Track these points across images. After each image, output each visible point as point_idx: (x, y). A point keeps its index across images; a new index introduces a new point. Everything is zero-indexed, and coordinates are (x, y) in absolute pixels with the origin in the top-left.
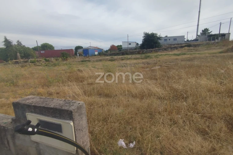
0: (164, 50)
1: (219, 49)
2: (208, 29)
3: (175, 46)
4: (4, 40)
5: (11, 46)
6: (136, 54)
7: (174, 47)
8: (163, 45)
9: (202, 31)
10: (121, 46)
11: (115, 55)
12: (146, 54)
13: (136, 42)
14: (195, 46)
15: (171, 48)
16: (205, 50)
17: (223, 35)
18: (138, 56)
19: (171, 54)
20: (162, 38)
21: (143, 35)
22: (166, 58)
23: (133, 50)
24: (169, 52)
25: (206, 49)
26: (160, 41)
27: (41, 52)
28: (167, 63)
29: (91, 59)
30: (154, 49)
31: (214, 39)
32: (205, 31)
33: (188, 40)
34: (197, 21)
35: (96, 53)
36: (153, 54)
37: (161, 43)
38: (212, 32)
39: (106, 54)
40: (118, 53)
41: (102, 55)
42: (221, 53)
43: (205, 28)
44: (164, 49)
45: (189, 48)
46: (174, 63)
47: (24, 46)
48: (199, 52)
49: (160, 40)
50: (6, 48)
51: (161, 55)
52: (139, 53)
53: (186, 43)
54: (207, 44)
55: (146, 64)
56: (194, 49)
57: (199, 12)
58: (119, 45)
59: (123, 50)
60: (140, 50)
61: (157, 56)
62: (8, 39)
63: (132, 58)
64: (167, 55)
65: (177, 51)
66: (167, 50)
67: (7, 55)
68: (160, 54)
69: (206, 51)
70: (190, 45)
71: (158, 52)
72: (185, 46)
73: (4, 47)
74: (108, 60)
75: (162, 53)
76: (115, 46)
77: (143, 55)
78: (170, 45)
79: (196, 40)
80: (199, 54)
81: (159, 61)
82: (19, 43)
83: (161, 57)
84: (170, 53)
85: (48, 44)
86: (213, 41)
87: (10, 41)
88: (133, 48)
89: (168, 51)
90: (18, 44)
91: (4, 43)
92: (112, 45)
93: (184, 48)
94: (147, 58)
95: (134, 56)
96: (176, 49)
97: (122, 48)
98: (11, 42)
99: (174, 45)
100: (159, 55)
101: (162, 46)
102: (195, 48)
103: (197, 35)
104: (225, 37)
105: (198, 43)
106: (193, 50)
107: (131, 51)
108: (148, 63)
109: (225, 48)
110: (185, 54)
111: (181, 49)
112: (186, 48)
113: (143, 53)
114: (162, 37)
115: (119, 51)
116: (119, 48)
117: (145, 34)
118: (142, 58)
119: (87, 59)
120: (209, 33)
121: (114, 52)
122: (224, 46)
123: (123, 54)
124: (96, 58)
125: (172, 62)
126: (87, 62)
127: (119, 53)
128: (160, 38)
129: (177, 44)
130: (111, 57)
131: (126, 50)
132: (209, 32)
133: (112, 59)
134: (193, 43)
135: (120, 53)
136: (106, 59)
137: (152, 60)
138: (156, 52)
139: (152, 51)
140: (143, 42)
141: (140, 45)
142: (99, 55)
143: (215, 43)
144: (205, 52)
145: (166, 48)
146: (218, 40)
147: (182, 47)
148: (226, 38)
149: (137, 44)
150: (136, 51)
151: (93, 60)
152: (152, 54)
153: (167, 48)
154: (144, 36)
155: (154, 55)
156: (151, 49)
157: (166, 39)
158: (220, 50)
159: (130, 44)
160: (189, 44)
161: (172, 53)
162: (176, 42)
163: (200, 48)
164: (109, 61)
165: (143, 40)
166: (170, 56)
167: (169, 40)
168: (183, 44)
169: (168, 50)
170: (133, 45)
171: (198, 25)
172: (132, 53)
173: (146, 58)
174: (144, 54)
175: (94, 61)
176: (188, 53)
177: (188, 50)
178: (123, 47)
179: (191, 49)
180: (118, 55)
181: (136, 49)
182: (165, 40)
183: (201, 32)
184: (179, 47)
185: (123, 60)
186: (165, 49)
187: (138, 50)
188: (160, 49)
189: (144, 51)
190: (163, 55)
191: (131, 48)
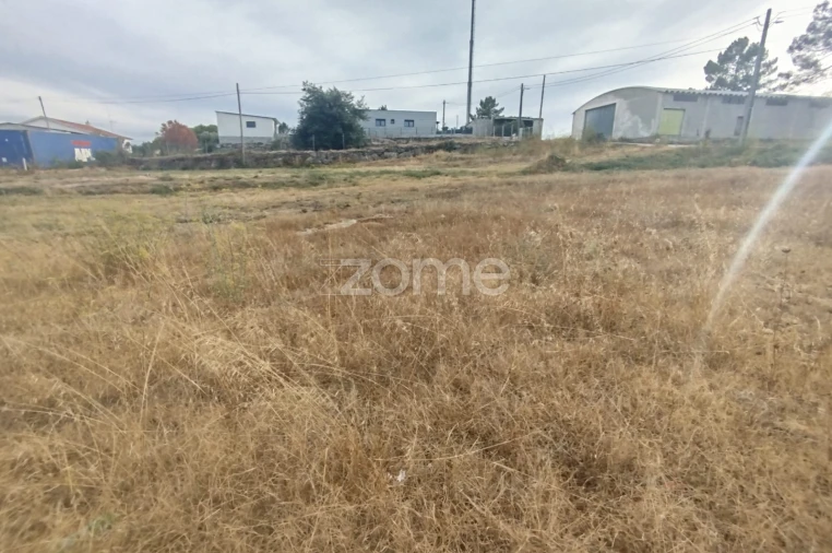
0: (376, 155)
1: (521, 161)
2: (494, 101)
3: (411, 144)
6: (278, 166)
7: (407, 150)
8: (375, 140)
9: (482, 103)
10: (213, 129)
12: (318, 169)
13: (275, 120)
14: (466, 148)
15: (399, 151)
16: (490, 163)
17: (529, 123)
18: (284, 174)
19: (399, 172)
20: (369, 115)
21: (302, 94)
22: (380, 184)
23: (265, 148)
24: (392, 164)
25: (491, 159)
26: (361, 123)
28: (383, 207)
29: (47, 180)
30: (344, 151)
31: (508, 134)
32: (488, 104)
33: (445, 129)
35: (83, 154)
36: (339, 170)
37: (366, 130)
38: (503, 109)
39: (141, 163)
40: (198, 160)
41: (119, 165)
42: (525, 173)
43: (488, 96)
44: (375, 152)
45: (448, 154)
46: (403, 207)
48: (474, 170)
49: (363, 118)
51: (367, 174)
52: (288, 163)
53: (441, 138)
54: (495, 145)
55: (310, 210)
56: (462, 159)
57: (472, 42)
58: (206, 124)
59: (222, 146)
61: (352, 176)
63: (256, 180)
64: (385, 176)
65: (415, 162)
66: (386, 158)
68: (363, 169)
69: (492, 168)
70: (451, 143)
71: (358, 164)
72: (439, 147)
74: (149, 188)
75: (369, 165)
76: (184, 127)
77: (304, 173)
78: (396, 139)
79: (467, 130)
80: (474, 174)
81: (358, 197)
83: (364, 181)
84: (397, 168)
86: (507, 138)
88: (265, 142)
89: (389, 160)
92: (170, 122)
93: (435, 153)
94: (316, 185)
95: (266, 174)
96: (414, 156)
97: (217, 141)
99: (408, 140)
100: (359, 173)
101: (369, 141)
102: (464, 156)
103: (469, 115)
104: (531, 130)
105: (473, 141)
106: (459, 162)
107: (257, 153)
108: (318, 207)
109: (532, 162)
110: (438, 174)
111: (427, 155)
112: (441, 153)
113: (304, 164)
114: (367, 110)
115: (204, 152)
116: (206, 137)
117: (309, 91)
118: (297, 185)
119: (21, 182)
120: (496, 112)
122: (531, 153)
123: (223, 164)
124: (75, 180)
125: (399, 201)
126: (14, 196)
127: (206, 158)
128: (360, 113)
129: (415, 139)
130: (160, 174)
131: (235, 146)
132: (497, 108)
133: (165, 183)
134: (460, 138)
135: (211, 159)
136: (134, 185)
137: (333, 191)
138: (352, 161)
139: (335, 158)
140: (303, 121)
141: (293, 130)
142: (100, 166)
143: (510, 142)
144: (489, 171)
145: (381, 148)
146: (517, 135)
147: (430, 150)
148: (534, 131)
149: (283, 127)
150: (276, 156)
151: (58, 186)
152: (335, 170)
154: (306, 100)
155: (344, 173)
156: (334, 151)
157: (383, 117)
158: (524, 166)
159: (251, 125)
160: (447, 143)
161: (402, 169)
162: (409, 132)
163: (476, 155)
164: (153, 192)
165: (303, 113)
166: (394, 180)
167: (393, 121)
168: (433, 139)
169: (390, 157)
170: (265, 131)
171: (470, 84)
172: (261, 162)
173: (314, 182)
174: (308, 166)
175: (62, 192)
176: (448, 169)
177: (446, 160)
178: (221, 134)
179: (455, 159)
180: (203, 169)
181: (276, 145)
182: (380, 121)
183: (479, 107)
184: (422, 147)
185: (216, 189)
186: (381, 155)
187: (284, 151)
188: (363, 153)
189: (309, 155)
190: (374, 173)
191: (257, 141)
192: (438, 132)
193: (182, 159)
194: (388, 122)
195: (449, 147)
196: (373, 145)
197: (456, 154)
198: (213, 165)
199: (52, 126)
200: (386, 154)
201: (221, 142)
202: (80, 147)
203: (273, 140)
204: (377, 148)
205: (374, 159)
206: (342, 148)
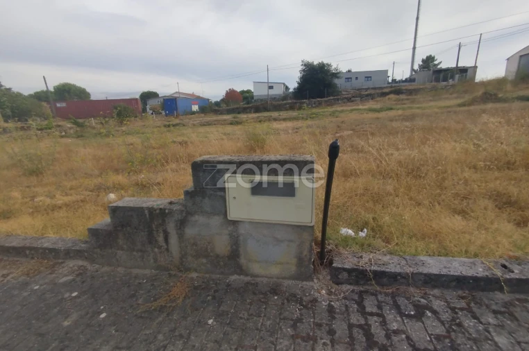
0: (346, 100)
1: (456, 98)
2: (434, 57)
3: (370, 92)
6: (287, 110)
7: (367, 95)
8: (344, 91)
9: (423, 60)
10: (249, 92)
11: (239, 113)
12: (310, 110)
13: (284, 84)
14: (410, 92)
15: (361, 97)
16: (431, 101)
17: (464, 70)
18: (293, 113)
19: (365, 109)
20: (341, 75)
21: (301, 68)
22: (354, 116)
23: (278, 100)
24: (358, 105)
25: (431, 98)
26: (336, 81)
27: (58, 105)
29: (186, 120)
30: (326, 99)
31: (445, 79)
32: (429, 61)
33: (394, 81)
34: (413, 40)
35: (195, 108)
36: (325, 110)
37: (339, 85)
38: (441, 63)
39: (218, 111)
40: (245, 108)
42: (463, 105)
43: (428, 55)
44: (345, 98)
45: (397, 97)
48: (418, 106)
49: (338, 78)
51: (342, 111)
52: (292, 108)
53: (391, 87)
54: (434, 89)
56: (408, 99)
57: (417, 18)
58: (245, 90)
59: (255, 101)
60: (294, 101)
61: (334, 112)
63: (280, 117)
64: (355, 112)
65: (373, 103)
66: (353, 101)
68: (339, 109)
69: (432, 104)
71: (335, 106)
72: (391, 93)
75: (342, 106)
76: (236, 91)
78: (358, 90)
79: (410, 80)
83: (342, 115)
84: (361, 107)
85: (74, 86)
86: (445, 83)
88: (278, 97)
92: (230, 89)
93: (387, 97)
96: (372, 99)
97: (252, 97)
99: (367, 89)
100: (337, 111)
101: (341, 92)
102: (409, 97)
103: (413, 70)
104: (466, 75)
105: (416, 87)
106: (406, 102)
107: (275, 103)
109: (467, 97)
110: (391, 109)
111: (381, 98)
112: (392, 96)
113: (301, 108)
114: (340, 73)
115: (246, 104)
116: (246, 96)
117: (305, 65)
119: (177, 121)
120: (435, 65)
121: (236, 106)
122: (466, 92)
123: (257, 110)
124: (198, 119)
127: (249, 107)
128: (336, 75)
129: (373, 88)
131: (262, 100)
132: (436, 62)
133: (236, 119)
134: (406, 86)
135: (251, 108)
136: (222, 121)
138: (330, 104)
139: (320, 104)
141: (295, 89)
142: (202, 113)
143: (448, 86)
144: (430, 106)
145: (350, 96)
146: (453, 80)
147: (384, 94)
148: (468, 77)
149: (287, 88)
150: (286, 104)
154: (304, 70)
156: (319, 99)
157: (350, 76)
158: (460, 101)
159: (271, 88)
160: (398, 89)
162: (370, 84)
163: (419, 96)
165: (301, 78)
166: (362, 114)
167: (357, 78)
168: (385, 88)
169: (355, 101)
170: (278, 91)
171: (414, 48)
172: (277, 108)
174: (303, 109)
175: (194, 125)
176: (399, 106)
177: (396, 101)
178: (254, 94)
179: (403, 100)
181: (285, 97)
182: (348, 79)
183: (421, 63)
184: (378, 94)
186: (349, 100)
187: (290, 101)
188: (338, 100)
189: (304, 103)
190: (347, 111)
191: (273, 97)
192: (389, 83)
193: (237, 108)
194: (354, 79)
195: (398, 92)
196: (343, 95)
197: (402, 96)
199: (181, 96)
200: (352, 99)
201: (255, 98)
202: (194, 104)
203: (283, 95)
204: (347, 96)
205: (344, 103)
206: (324, 97)
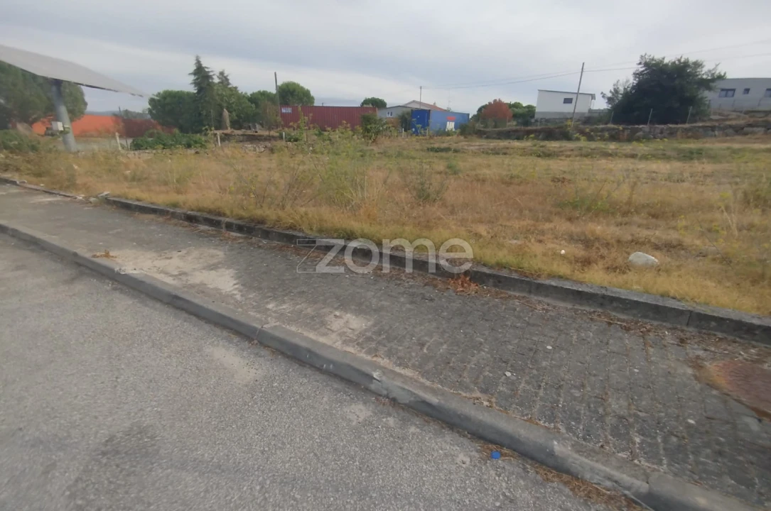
0: (731, 131)
4: (193, 68)
5: (211, 85)
6: (605, 140)
11: (518, 139)
21: (637, 68)
24: (756, 141)
27: (284, 111)
30: (687, 126)
35: (450, 126)
36: (676, 145)
39: (485, 133)
44: (730, 126)
47: (236, 88)
49: (710, 89)
50: (197, 93)
52: (614, 137)
60: (621, 126)
62: (203, 66)
66: (746, 134)
67: (200, 114)
71: (702, 140)
73: (192, 89)
75: (719, 141)
82: (224, 79)
87: (209, 72)
89: (751, 136)
90: (222, 83)
91: (192, 78)
98: (211, 74)
107: (585, 127)
113: (633, 139)
117: (646, 64)
123: (550, 136)
138: (694, 135)
139: (673, 134)
145: (742, 123)
150: (603, 130)
152: (670, 145)
153: (750, 125)
154: (641, 74)
155: (681, 149)
156: (671, 126)
169: (754, 133)
172: (586, 135)
174: (636, 141)
186: (739, 131)
187: (612, 126)
188: (713, 128)
189: (641, 129)
198: (540, 137)
200: (750, 129)
202: (450, 121)
204: (733, 123)
205: (727, 135)
206: (684, 122)
